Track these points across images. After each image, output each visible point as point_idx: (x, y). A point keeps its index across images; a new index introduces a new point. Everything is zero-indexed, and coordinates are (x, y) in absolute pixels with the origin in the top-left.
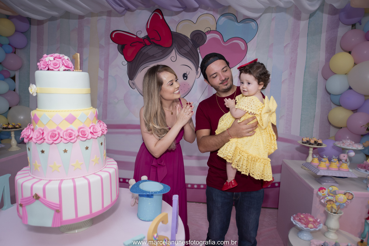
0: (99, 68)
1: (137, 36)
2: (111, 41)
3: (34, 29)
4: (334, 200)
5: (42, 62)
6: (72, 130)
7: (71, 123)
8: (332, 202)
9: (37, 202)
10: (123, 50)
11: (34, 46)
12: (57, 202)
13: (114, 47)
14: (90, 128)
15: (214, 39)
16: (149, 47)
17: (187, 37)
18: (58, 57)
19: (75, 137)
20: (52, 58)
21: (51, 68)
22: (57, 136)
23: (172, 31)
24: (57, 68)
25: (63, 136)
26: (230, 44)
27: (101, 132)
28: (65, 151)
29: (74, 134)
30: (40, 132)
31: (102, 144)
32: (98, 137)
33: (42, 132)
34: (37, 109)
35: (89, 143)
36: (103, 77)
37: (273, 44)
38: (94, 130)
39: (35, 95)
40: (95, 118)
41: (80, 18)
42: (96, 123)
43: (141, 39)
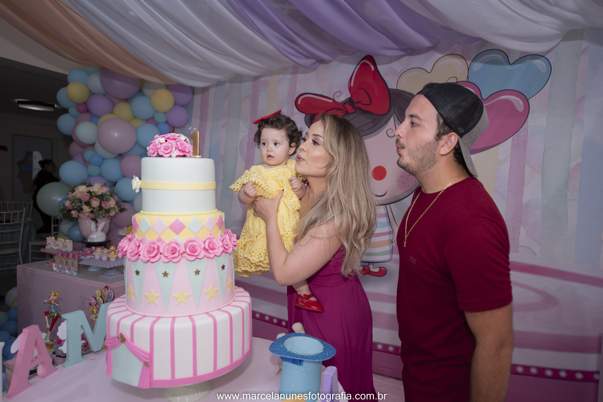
1: (334, 100)
2: (296, 110)
6: (177, 244)
7: (178, 233)
9: (123, 346)
10: (311, 122)
11: (196, 121)
12: (148, 350)
14: (204, 242)
16: (353, 115)
18: (172, 138)
19: (179, 255)
21: (161, 154)
22: (156, 251)
23: (389, 87)
24: (170, 153)
25: (164, 251)
27: (221, 249)
28: (165, 274)
29: (178, 249)
30: (136, 244)
31: (223, 267)
32: (215, 255)
33: (138, 245)
34: (141, 211)
35: (202, 265)
37: (583, 97)
38: (211, 246)
39: (137, 191)
40: (217, 227)
41: (256, 78)
42: (218, 234)
43: (341, 104)
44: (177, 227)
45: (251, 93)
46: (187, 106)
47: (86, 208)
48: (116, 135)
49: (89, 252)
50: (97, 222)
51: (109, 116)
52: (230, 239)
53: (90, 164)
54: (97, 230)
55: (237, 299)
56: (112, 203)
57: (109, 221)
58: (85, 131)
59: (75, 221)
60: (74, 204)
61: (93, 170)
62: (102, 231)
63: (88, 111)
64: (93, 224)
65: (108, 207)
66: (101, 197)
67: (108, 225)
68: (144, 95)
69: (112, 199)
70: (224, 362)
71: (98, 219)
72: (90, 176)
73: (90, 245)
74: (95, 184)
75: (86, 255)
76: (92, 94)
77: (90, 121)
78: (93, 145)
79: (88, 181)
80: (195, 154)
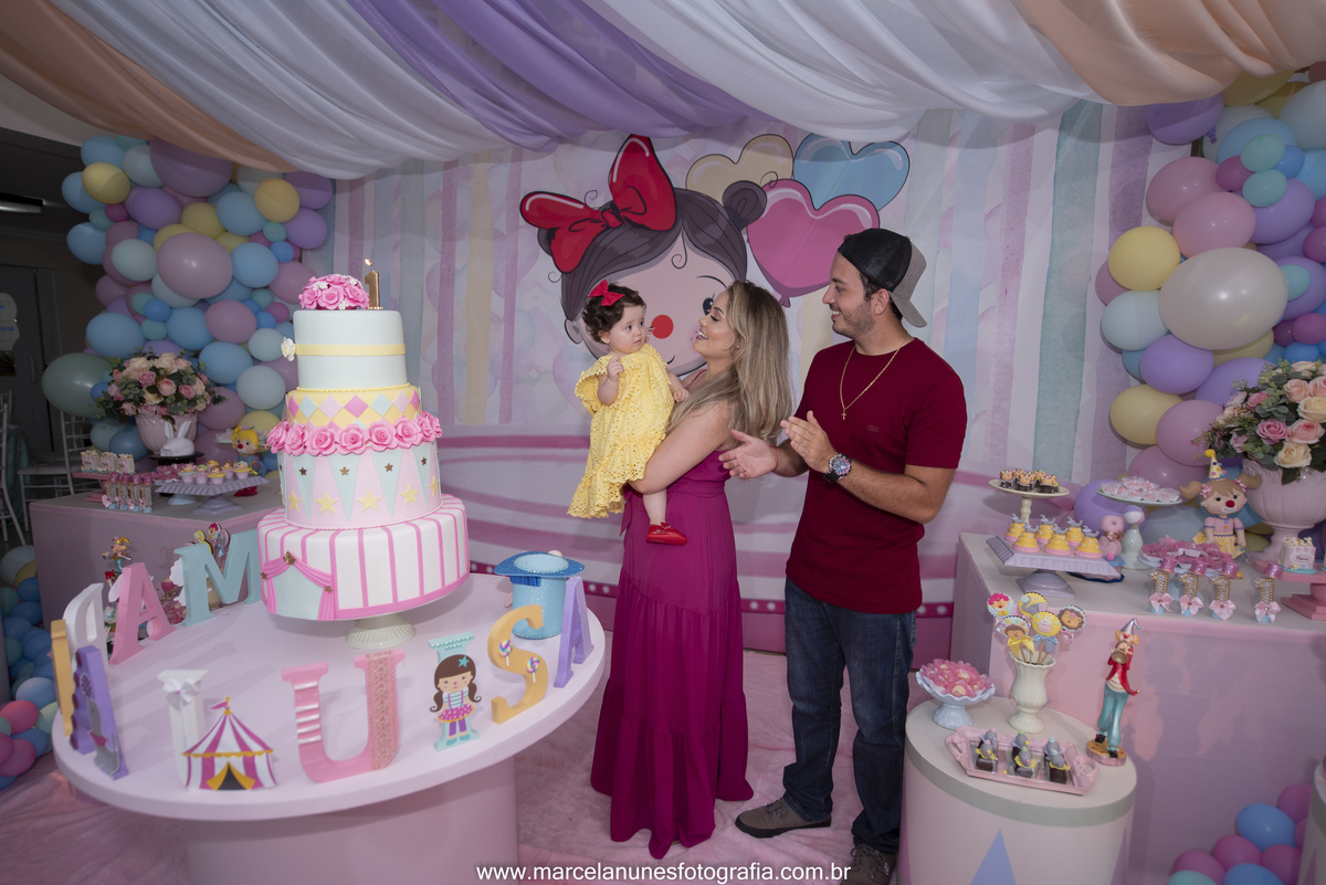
0: (493, 292)
1: (585, 205)
2: (522, 221)
3: (343, 200)
4: (1026, 628)
5: (306, 294)
6: (358, 430)
7: (357, 416)
8: (1020, 633)
9: (291, 569)
10: (550, 242)
11: (342, 240)
12: (329, 572)
13: (529, 235)
14: (396, 427)
15: (789, 203)
16: (616, 233)
17: (714, 202)
18: (336, 281)
19: (362, 444)
20: (324, 285)
21: (322, 305)
22: (329, 440)
23: (674, 186)
24: (335, 303)
25: (341, 440)
26: (830, 215)
27: (420, 436)
28: (345, 471)
29: (361, 436)
30: (297, 432)
31: (424, 461)
32: (412, 445)
33: (301, 433)
34: (299, 388)
35: (395, 457)
36: (501, 313)
37: (952, 208)
38: (406, 432)
39: (291, 359)
40: (411, 407)
41: (449, 165)
42: (413, 417)
43: (597, 211)
44: (357, 407)
45: (441, 189)
46: (324, 211)
47: (150, 398)
48: (194, 264)
49: (168, 472)
50: (173, 422)
51: (174, 230)
52: (431, 424)
53: (145, 317)
54: (176, 436)
55: (445, 506)
56: (199, 388)
57: (195, 420)
58: (130, 257)
59: (130, 422)
60: (127, 391)
61: (153, 329)
62: (186, 437)
63: (129, 218)
64: (167, 425)
65: (192, 396)
66: (178, 378)
67: (194, 426)
68: (241, 191)
69: (198, 380)
70: (433, 584)
71: (174, 417)
72: (148, 340)
73: (168, 461)
74: (164, 355)
75: (163, 478)
76: (134, 185)
77: (138, 238)
78: (149, 282)
79: (146, 350)
80: (372, 304)
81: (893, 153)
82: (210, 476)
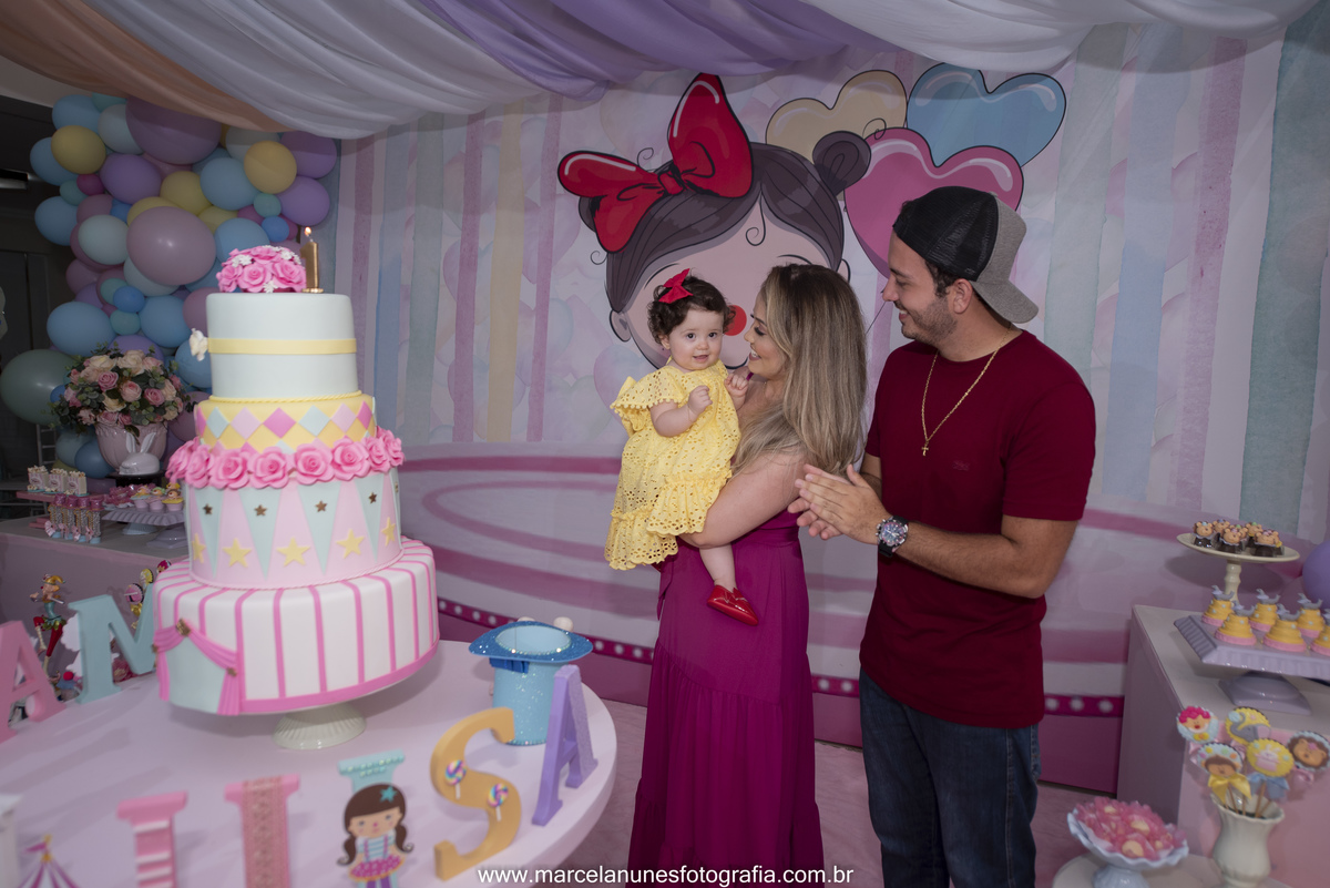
0: (523, 277)
1: (638, 167)
2: (560, 189)
4: (1238, 762)
6: (280, 455)
7: (281, 435)
8: (1227, 769)
9: (186, 642)
10: (593, 216)
11: (346, 214)
12: (232, 647)
13: (568, 205)
14: (333, 452)
15: (899, 159)
16: (676, 201)
17: (801, 159)
18: (264, 255)
19: (284, 476)
20: (246, 260)
21: (244, 286)
23: (751, 140)
24: (261, 284)
25: (255, 469)
26: (961, 170)
27: (367, 464)
28: (260, 511)
29: (282, 463)
30: (201, 456)
31: (373, 498)
32: (355, 475)
33: (206, 458)
34: (211, 397)
35: (331, 492)
36: (532, 303)
37: (1125, 161)
38: (346, 458)
39: (201, 358)
40: (359, 424)
41: (473, 119)
42: (360, 436)
43: (651, 174)
44: (279, 424)
45: (464, 151)
46: (326, 180)
47: (111, 405)
48: (170, 244)
49: (123, 495)
50: (137, 433)
51: (153, 203)
52: (386, 448)
53: (115, 308)
54: (138, 451)
55: (405, 558)
56: (168, 392)
57: (165, 431)
58: (100, 236)
59: (90, 431)
60: (84, 396)
61: (122, 320)
62: (150, 451)
63: (104, 191)
64: (129, 438)
65: (160, 402)
66: (144, 380)
67: (162, 440)
68: (230, 156)
69: (168, 383)
70: (378, 668)
71: (139, 427)
72: (118, 335)
73: (125, 481)
74: (130, 353)
75: (116, 501)
76: (110, 152)
77: (111, 213)
78: (121, 266)
79: (112, 347)
80: (310, 285)
81: (1042, 89)
82: (166, 502)
